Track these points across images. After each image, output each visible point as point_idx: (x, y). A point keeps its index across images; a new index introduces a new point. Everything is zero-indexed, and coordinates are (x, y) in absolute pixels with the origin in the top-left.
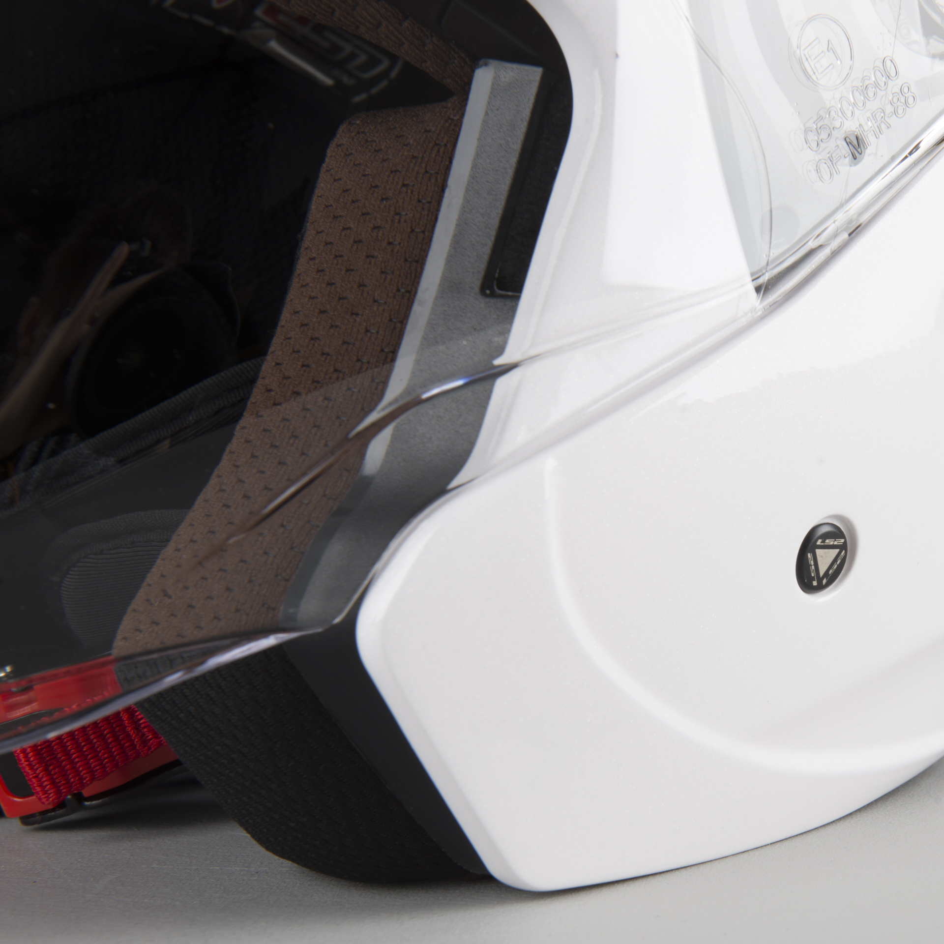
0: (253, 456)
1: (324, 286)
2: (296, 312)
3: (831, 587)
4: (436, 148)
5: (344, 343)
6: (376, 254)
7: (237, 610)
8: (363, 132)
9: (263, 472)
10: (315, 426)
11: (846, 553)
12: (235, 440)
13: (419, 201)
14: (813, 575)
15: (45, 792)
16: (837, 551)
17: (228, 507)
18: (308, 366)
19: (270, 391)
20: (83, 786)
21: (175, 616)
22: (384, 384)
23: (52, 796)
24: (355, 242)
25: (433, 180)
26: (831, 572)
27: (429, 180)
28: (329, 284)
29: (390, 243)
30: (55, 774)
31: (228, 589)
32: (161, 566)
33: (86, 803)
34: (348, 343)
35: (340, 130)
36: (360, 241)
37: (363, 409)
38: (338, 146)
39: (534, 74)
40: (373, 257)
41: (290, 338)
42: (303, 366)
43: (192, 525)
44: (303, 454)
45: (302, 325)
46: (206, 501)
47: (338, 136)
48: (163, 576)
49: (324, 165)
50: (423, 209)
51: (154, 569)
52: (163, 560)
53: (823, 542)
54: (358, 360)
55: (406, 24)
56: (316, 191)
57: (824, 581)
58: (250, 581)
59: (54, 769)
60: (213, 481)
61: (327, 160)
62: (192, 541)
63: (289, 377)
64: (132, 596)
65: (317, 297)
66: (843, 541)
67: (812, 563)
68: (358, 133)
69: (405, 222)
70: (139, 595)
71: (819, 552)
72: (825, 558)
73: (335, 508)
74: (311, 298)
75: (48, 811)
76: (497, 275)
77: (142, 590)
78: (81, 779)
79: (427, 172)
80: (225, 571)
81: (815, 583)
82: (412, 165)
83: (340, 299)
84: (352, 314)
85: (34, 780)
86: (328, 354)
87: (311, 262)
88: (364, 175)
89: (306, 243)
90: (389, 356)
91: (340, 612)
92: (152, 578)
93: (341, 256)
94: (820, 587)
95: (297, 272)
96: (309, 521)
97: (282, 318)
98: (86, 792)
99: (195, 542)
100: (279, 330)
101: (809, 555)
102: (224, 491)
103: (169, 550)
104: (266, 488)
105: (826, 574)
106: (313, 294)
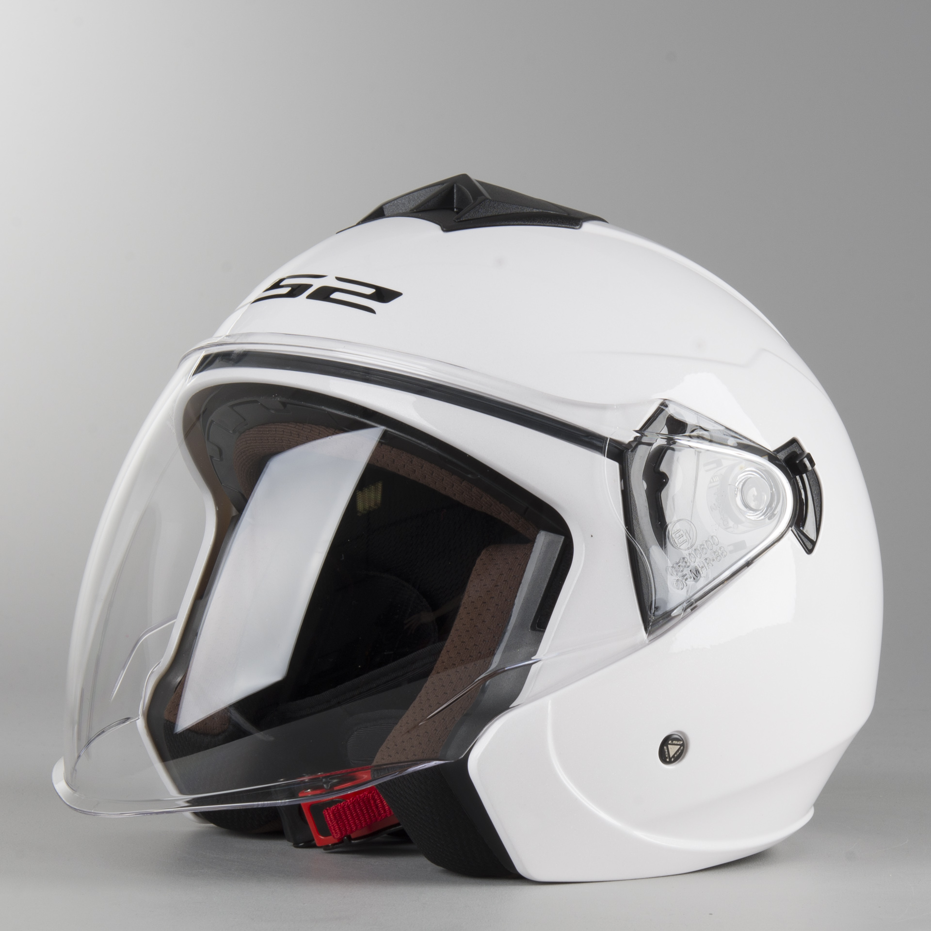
0: (434, 689)
1: (469, 620)
2: (457, 630)
3: (677, 762)
4: (519, 566)
5: (475, 645)
6: (491, 609)
7: (423, 752)
8: (492, 555)
9: (437, 696)
10: (460, 679)
11: (684, 748)
12: (428, 682)
13: (510, 588)
14: (667, 756)
15: (336, 833)
16: (679, 747)
17: (423, 710)
18: (460, 653)
19: (444, 662)
20: (352, 832)
21: (398, 753)
22: (490, 664)
23: (339, 835)
24: (483, 603)
25: (516, 580)
26: (676, 756)
27: (515, 579)
28: (472, 620)
29: (497, 605)
30: (341, 825)
31: (420, 743)
32: (394, 732)
33: (353, 842)
34: (477, 645)
35: (482, 553)
36: (485, 603)
37: (479, 672)
38: (481, 560)
39: (562, 539)
40: (489, 610)
41: (453, 641)
42: (457, 653)
43: (408, 716)
44: (454, 690)
45: (459, 636)
46: (414, 707)
47: (481, 555)
48: (394, 736)
49: (474, 567)
50: (511, 591)
51: (391, 734)
52: (395, 730)
53: (672, 742)
54: (479, 653)
55: (511, 513)
56: (470, 578)
57: (673, 759)
58: (429, 740)
59: (340, 823)
60: (418, 699)
61: (476, 565)
62: (407, 723)
63: (452, 658)
64: (381, 744)
65: (466, 625)
66: (682, 742)
67: (666, 751)
68: (490, 555)
69: (503, 596)
70: (384, 744)
71: (669, 746)
72: (673, 749)
73: (465, 713)
74: (464, 624)
75: (336, 844)
76: (537, 622)
77: (385, 742)
78: (352, 828)
79: (514, 576)
80: (419, 736)
81: (668, 760)
82: (508, 572)
83: (475, 626)
84: (479, 633)
85: (332, 827)
86: (468, 649)
87: (465, 609)
88: (489, 574)
89: (463, 601)
90: (492, 654)
91: (462, 755)
92: (390, 737)
93: (477, 608)
94: (670, 762)
95: (459, 613)
96: (454, 718)
97: (451, 632)
98: (353, 836)
99: (408, 723)
100: (450, 637)
101: (665, 747)
102: (422, 703)
103: (397, 727)
104: (438, 703)
105: (673, 756)
106: (465, 623)
